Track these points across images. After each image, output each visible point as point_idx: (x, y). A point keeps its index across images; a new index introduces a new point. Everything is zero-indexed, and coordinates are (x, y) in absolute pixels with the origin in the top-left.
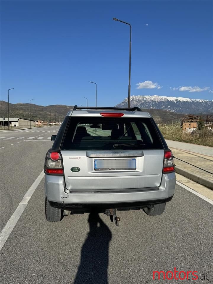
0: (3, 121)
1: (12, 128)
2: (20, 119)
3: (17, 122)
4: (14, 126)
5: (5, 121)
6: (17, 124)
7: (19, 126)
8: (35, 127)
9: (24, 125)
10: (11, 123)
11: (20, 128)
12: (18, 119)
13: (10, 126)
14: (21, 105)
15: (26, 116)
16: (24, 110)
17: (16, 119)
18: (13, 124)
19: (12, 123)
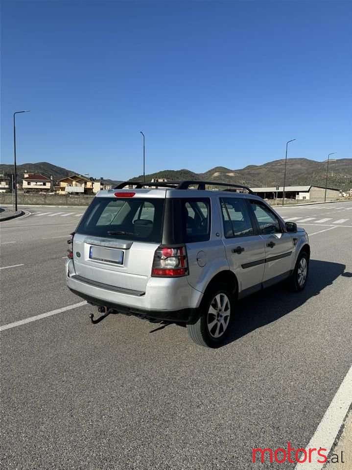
0: (276, 191)
1: (298, 202)
2: (312, 188)
3: (308, 192)
4: (302, 199)
5: (278, 191)
6: (307, 195)
7: (310, 198)
8: (338, 200)
9: (318, 197)
10: (298, 194)
11: (312, 202)
12: (310, 186)
13: (296, 199)
14: (333, 162)
15: (339, 181)
16: (336, 170)
17: (306, 188)
18: (300, 196)
19: (300, 193)
